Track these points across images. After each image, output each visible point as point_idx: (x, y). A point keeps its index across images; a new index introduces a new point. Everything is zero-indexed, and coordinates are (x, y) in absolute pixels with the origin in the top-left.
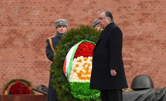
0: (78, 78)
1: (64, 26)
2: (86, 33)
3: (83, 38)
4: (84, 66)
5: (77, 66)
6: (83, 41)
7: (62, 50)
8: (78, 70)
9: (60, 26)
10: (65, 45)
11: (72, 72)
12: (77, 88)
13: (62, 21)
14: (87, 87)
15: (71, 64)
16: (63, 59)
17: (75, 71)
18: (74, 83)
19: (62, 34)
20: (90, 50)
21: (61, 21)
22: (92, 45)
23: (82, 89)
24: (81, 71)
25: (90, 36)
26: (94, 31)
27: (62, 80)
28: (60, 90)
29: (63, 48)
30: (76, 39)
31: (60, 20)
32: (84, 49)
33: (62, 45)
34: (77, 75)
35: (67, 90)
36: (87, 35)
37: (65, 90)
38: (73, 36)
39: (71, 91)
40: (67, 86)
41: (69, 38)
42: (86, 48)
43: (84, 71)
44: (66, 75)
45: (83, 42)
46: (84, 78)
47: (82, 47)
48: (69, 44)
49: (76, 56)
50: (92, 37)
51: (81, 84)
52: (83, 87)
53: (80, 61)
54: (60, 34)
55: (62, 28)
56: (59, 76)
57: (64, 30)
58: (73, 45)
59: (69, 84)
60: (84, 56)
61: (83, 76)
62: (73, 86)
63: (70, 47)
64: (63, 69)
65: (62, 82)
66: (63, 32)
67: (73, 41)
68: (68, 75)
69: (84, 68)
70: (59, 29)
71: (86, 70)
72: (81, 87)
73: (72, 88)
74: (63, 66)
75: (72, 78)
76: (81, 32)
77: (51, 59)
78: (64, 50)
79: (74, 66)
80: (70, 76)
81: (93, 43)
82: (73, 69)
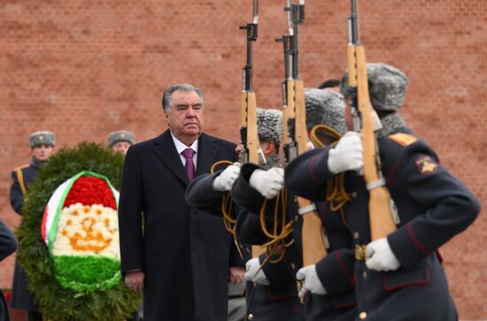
0: (70, 247)
1: (47, 146)
2: (90, 158)
3: (84, 169)
4: (83, 223)
5: (69, 223)
6: (82, 173)
7: (41, 191)
8: (72, 231)
9: (39, 146)
10: (48, 181)
11: (60, 235)
12: (69, 268)
13: (43, 135)
14: (88, 265)
15: (57, 219)
16: (41, 209)
17: (64, 233)
18: (62, 257)
19: (43, 161)
20: (96, 191)
21: (41, 135)
22: (101, 183)
23: (78, 269)
24: (77, 235)
25: (99, 163)
26: (106, 155)
27: (38, 252)
28: (33, 272)
29: (43, 187)
30: (69, 170)
31: (39, 133)
32: (85, 189)
33: (40, 182)
34: (68, 241)
35: (48, 271)
36: (92, 163)
37: (44, 271)
38: (64, 164)
39: (57, 274)
40: (48, 264)
41: (55, 168)
42: (88, 187)
43: (84, 234)
44: (47, 241)
45: (83, 176)
46: (82, 248)
47: (81, 185)
48: (55, 179)
49: (67, 203)
50: (102, 166)
51: (77, 260)
52: (80, 266)
53: (75, 213)
54: (38, 161)
55: (44, 149)
56: (33, 244)
57: (47, 153)
58: (61, 182)
59: (53, 260)
60: (84, 204)
61: (81, 243)
62: (61, 263)
63: (57, 185)
64: (40, 228)
65: (39, 255)
66: (44, 158)
67: (63, 174)
68: (50, 243)
69: (84, 229)
70: (38, 150)
71: (88, 231)
72: (77, 265)
73: (59, 268)
74: (41, 224)
75: (59, 246)
76: (81, 156)
77: (18, 210)
78: (44, 191)
79: (63, 223)
80: (55, 245)
81: (103, 177)
82: (61, 230)
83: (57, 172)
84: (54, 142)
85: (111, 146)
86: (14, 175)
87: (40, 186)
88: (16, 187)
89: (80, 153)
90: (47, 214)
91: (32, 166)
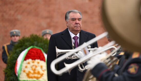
0: (26, 77)
1: (17, 36)
2: (35, 41)
3: (33, 45)
4: (32, 67)
5: (26, 67)
6: (32, 47)
7: (15, 54)
8: (27, 70)
9: (14, 36)
10: (18, 50)
11: (22, 72)
15: (21, 65)
17: (24, 71)
20: (37, 54)
22: (39, 51)
24: (29, 72)
25: (38, 43)
26: (41, 40)
27: (13, 79)
29: (16, 52)
30: (26, 46)
31: (14, 31)
32: (33, 54)
33: (14, 51)
42: (34, 52)
43: (32, 72)
44: (17, 75)
46: (32, 77)
47: (31, 52)
48: (20, 49)
53: (29, 63)
54: (13, 42)
56: (11, 76)
58: (23, 50)
60: (32, 59)
61: (31, 75)
64: (14, 69)
69: (32, 69)
71: (34, 71)
77: (5, 62)
79: (24, 67)
80: (21, 76)
82: (23, 70)
83: (21, 46)
85: (43, 36)
86: (4, 48)
88: (4, 53)
89: (31, 39)
90: (17, 64)
91: (11, 44)
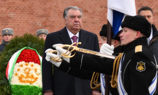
0: (19, 81)
1: (9, 35)
2: (29, 41)
3: (26, 46)
4: (25, 70)
5: (18, 70)
6: (25, 48)
7: (6, 55)
8: (20, 73)
9: (6, 35)
10: (9, 51)
11: (14, 75)
12: (18, 90)
13: (8, 30)
14: (27, 89)
15: (13, 68)
16: (6, 64)
17: (16, 75)
18: (15, 85)
19: (7, 42)
20: (31, 56)
21: (7, 30)
22: (33, 52)
23: (22, 91)
24: (22, 75)
25: (33, 43)
26: (36, 40)
27: (4, 82)
28: (2, 92)
29: (7, 54)
30: (19, 46)
31: (6, 29)
32: (26, 55)
33: (6, 51)
34: (18, 78)
35: (8, 92)
36: (30, 43)
37: (7, 91)
38: (17, 43)
39: (12, 93)
40: (8, 88)
41: (13, 45)
43: (25, 75)
44: (8, 78)
45: (25, 49)
46: (24, 82)
47: (24, 53)
48: (13, 50)
49: (18, 61)
50: (34, 45)
51: (22, 87)
52: (23, 89)
53: (22, 66)
54: (5, 42)
55: (8, 36)
56: (2, 79)
57: (10, 38)
58: (16, 52)
59: (11, 87)
60: (26, 62)
61: (24, 79)
62: (14, 88)
63: (13, 53)
64: (5, 72)
65: (4, 84)
66: (8, 41)
67: (16, 48)
68: (10, 79)
69: (25, 73)
70: (5, 37)
71: (27, 74)
72: (21, 89)
73: (13, 90)
74: (6, 70)
75: (14, 81)
76: (25, 40)
78: (7, 55)
79: (16, 70)
80: (12, 80)
81: (35, 50)
82: (15, 73)
83: (13, 47)
84: (13, 34)
87: (6, 53)
89: (24, 38)
90: (8, 66)
91: (2, 44)
